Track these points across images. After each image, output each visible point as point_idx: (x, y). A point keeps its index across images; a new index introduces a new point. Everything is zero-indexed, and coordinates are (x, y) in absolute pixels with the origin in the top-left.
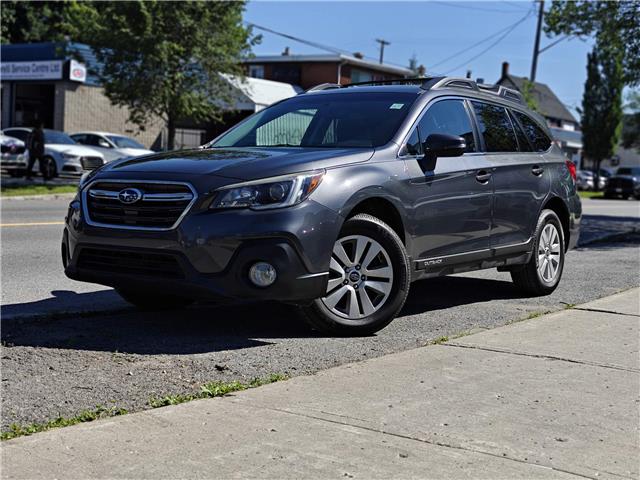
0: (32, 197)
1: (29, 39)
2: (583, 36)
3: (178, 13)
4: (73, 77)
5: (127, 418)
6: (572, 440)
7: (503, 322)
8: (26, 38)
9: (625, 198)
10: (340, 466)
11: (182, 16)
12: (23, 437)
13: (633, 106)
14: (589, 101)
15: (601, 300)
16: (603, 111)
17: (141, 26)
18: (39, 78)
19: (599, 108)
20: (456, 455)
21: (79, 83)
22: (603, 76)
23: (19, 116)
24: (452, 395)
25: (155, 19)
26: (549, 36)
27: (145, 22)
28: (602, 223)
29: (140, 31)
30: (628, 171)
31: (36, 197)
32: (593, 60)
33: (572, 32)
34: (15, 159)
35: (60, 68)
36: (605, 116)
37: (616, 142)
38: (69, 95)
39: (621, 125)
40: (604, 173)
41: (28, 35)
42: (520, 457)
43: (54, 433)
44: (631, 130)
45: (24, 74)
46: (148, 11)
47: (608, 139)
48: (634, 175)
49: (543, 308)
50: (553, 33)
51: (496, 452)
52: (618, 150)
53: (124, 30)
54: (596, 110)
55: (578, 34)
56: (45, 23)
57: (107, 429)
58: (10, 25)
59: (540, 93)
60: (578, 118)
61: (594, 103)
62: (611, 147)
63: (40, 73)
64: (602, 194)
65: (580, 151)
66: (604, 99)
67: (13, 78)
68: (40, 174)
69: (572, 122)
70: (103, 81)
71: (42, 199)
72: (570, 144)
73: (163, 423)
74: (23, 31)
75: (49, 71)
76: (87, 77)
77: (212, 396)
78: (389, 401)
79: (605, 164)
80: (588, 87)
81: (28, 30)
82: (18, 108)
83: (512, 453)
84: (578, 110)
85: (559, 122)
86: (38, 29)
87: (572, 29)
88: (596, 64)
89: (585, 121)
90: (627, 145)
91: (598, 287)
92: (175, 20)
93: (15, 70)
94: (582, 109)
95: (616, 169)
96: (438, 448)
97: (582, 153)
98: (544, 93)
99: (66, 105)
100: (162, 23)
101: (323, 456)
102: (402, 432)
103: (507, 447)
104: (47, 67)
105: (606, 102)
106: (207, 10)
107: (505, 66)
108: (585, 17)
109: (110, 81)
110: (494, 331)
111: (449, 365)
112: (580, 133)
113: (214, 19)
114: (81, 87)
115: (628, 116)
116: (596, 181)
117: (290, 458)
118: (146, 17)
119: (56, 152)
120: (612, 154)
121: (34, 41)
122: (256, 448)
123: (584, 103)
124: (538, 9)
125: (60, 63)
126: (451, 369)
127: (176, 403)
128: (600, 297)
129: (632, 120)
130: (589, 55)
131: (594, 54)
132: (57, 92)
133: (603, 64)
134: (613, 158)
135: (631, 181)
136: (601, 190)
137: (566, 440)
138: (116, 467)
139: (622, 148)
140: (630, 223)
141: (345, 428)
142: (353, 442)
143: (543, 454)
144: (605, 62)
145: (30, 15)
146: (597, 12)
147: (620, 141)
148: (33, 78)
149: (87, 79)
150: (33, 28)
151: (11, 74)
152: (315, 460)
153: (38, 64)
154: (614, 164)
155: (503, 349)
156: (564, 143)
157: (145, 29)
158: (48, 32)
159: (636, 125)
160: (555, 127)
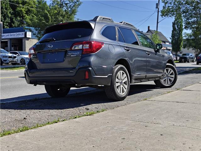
0: (20, 70)
1: (14, 26)
2: (172, 17)
3: (58, 16)
4: (27, 37)
5: (66, 121)
6: (191, 121)
7: (161, 94)
8: (13, 26)
9: (185, 62)
10: (130, 129)
11: (59, 17)
12: (40, 127)
13: (185, 36)
14: (173, 36)
15: (186, 88)
16: (177, 38)
17: (48, 20)
18: (18, 37)
19: (176, 37)
20: (160, 126)
21: (29, 38)
22: (177, 28)
23: (13, 48)
24: (154, 112)
25: (52, 18)
26: (162, 17)
27: (49, 19)
28: (181, 69)
29: (48, 22)
30: (185, 55)
31: (21, 70)
32: (174, 24)
33: (169, 16)
34: (14, 60)
35: (24, 34)
36: (178, 40)
37: (181, 47)
38: (27, 41)
39: (182, 42)
40: (178, 56)
41: (14, 25)
42: (178, 125)
43: (48, 126)
44: (185, 43)
45: (13, 36)
46: (50, 16)
47: (179, 46)
48: (187, 56)
49: (171, 90)
50: (163, 16)
51: (171, 124)
52: (182, 49)
53: (43, 21)
54: (175, 38)
55: (170, 16)
56: (18, 22)
57: (62, 124)
58: (9, 23)
59: (159, 34)
60: (170, 41)
61: (174, 36)
62: (180, 48)
63: (18, 36)
64: (178, 61)
65: (171, 50)
66: (177, 35)
67: (11, 38)
68: (21, 64)
69: (168, 42)
70: (37, 36)
71: (22, 71)
72: (168, 48)
73: (77, 122)
74: (12, 24)
75: (20, 35)
76: (32, 36)
77: (88, 115)
78: (137, 114)
79: (178, 53)
80: (173, 32)
81: (14, 24)
82: (12, 46)
83: (175, 124)
84: (170, 38)
85: (165, 42)
86: (16, 23)
87: (169, 15)
88: (175, 25)
89: (172, 41)
90: (184, 48)
91: (185, 84)
92: (57, 18)
93: (11, 35)
94: (171, 38)
95: (182, 54)
96: (155, 124)
97: (172, 50)
98: (160, 34)
99: (26, 44)
100: (54, 19)
101: (124, 128)
102: (144, 121)
103: (173, 123)
104: (20, 34)
105: (178, 36)
106: (66, 15)
107: (149, 27)
108: (172, 11)
109: (39, 36)
110: (159, 97)
111: (150, 105)
112: (171, 45)
113: (68, 17)
114: (30, 39)
115: (184, 39)
116: (176, 58)
117: (116, 128)
118: (49, 18)
119: (25, 57)
120: (180, 50)
121: (16, 27)
122: (105, 127)
123: (172, 36)
124: (157, 11)
125: (24, 33)
126: (151, 106)
127: (78, 118)
128: (186, 87)
129: (185, 40)
130: (173, 23)
131: (174, 22)
132: (23, 41)
133: (176, 25)
134: (181, 51)
135: (186, 57)
136: (178, 60)
137: (189, 121)
138: (69, 133)
139: (183, 48)
140: (188, 68)
141: (128, 121)
142: (131, 124)
143: (184, 124)
144: (177, 24)
145: (14, 20)
146: (176, 10)
147: (182, 47)
148: (16, 37)
149: (32, 37)
150: (15, 23)
151: (10, 37)
152: (123, 129)
153: (18, 33)
154: (181, 53)
155: (163, 101)
156: (166, 48)
157: (49, 21)
158: (19, 24)
159: (186, 42)
160: (164, 44)
